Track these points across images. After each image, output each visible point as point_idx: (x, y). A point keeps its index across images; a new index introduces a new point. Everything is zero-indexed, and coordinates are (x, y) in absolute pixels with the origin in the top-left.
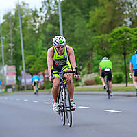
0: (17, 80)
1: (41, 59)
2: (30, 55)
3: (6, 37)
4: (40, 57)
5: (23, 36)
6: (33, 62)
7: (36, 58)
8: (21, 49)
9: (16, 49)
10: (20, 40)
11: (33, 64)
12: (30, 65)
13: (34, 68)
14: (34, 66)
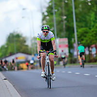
0: (70, 52)
1: (93, 31)
2: (82, 27)
3: (58, 10)
4: (92, 30)
5: (75, 8)
6: (85, 34)
7: (88, 30)
8: (73, 21)
9: (68, 21)
10: (72, 13)
11: (85, 36)
12: (82, 37)
13: (87, 41)
14: (87, 38)
